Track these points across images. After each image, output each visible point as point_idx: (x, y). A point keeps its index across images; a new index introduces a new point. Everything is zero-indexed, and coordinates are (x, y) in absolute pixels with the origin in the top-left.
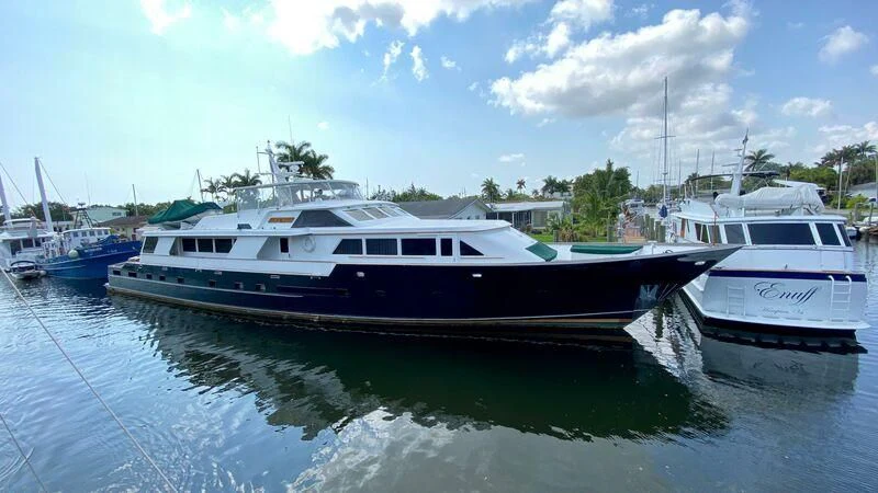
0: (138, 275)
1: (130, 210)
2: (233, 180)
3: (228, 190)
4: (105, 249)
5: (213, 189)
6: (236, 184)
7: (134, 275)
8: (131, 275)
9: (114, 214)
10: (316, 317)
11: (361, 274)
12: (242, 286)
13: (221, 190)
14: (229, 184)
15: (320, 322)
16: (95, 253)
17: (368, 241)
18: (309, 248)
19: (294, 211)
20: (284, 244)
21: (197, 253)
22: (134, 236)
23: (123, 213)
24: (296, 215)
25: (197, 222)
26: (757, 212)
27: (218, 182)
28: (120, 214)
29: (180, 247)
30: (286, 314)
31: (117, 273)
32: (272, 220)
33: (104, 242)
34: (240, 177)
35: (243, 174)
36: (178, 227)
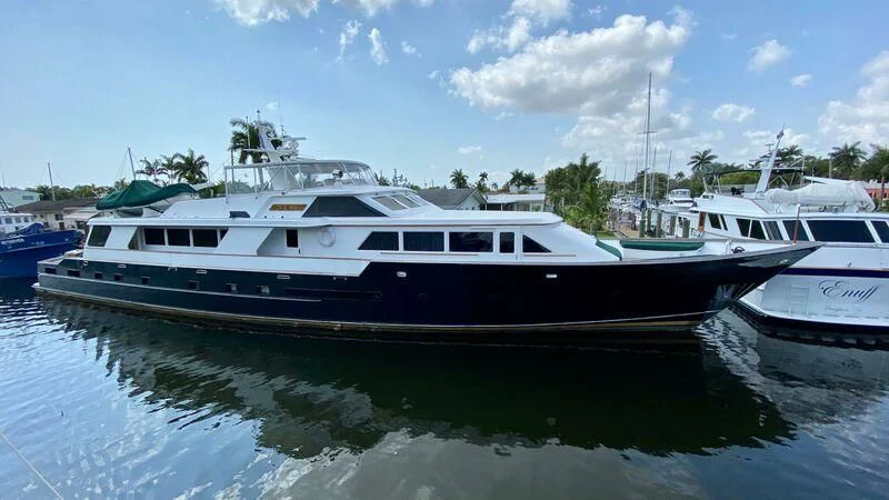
0: (82, 274)
1: (45, 193)
2: (175, 161)
3: (170, 172)
4: (28, 240)
5: (150, 170)
6: (179, 166)
7: (77, 274)
8: (70, 273)
9: (25, 198)
10: (338, 324)
11: (402, 274)
12: (234, 288)
13: (161, 172)
14: (170, 166)
15: (342, 330)
16: (14, 246)
17: (406, 234)
18: (327, 242)
19: (308, 197)
20: (292, 237)
21: (167, 247)
22: (62, 225)
23: (37, 197)
24: (309, 202)
25: (166, 207)
26: (810, 208)
27: (156, 163)
28: (31, 198)
29: (142, 240)
30: (296, 321)
31: (50, 270)
32: (275, 208)
33: (25, 232)
34: (183, 157)
35: (187, 155)
36: (139, 214)
